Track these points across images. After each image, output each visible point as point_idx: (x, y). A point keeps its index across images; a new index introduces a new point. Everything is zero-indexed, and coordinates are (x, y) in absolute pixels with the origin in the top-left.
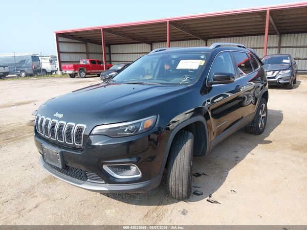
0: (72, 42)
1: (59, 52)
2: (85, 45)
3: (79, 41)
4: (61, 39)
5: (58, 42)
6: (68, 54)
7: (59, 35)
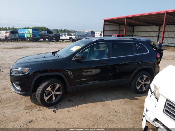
0: (112, 25)
1: (104, 30)
2: (119, 26)
3: (115, 24)
4: (106, 23)
5: (104, 25)
6: (109, 31)
7: (105, 21)
